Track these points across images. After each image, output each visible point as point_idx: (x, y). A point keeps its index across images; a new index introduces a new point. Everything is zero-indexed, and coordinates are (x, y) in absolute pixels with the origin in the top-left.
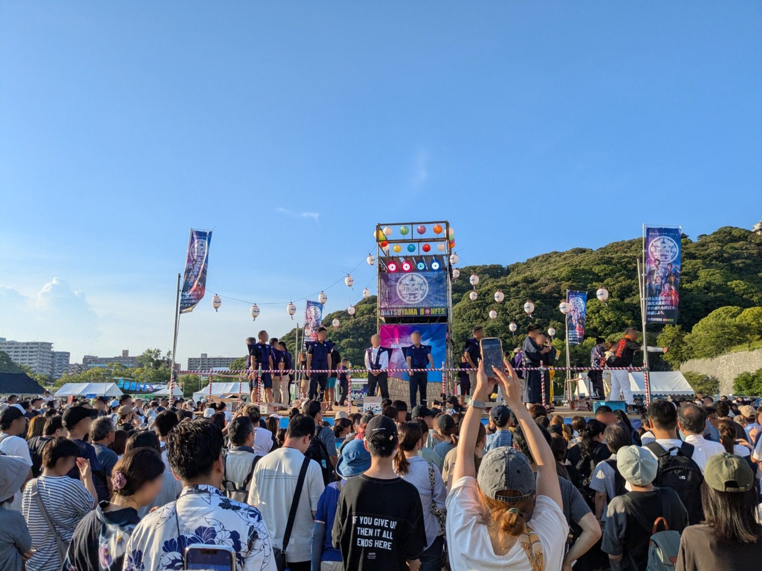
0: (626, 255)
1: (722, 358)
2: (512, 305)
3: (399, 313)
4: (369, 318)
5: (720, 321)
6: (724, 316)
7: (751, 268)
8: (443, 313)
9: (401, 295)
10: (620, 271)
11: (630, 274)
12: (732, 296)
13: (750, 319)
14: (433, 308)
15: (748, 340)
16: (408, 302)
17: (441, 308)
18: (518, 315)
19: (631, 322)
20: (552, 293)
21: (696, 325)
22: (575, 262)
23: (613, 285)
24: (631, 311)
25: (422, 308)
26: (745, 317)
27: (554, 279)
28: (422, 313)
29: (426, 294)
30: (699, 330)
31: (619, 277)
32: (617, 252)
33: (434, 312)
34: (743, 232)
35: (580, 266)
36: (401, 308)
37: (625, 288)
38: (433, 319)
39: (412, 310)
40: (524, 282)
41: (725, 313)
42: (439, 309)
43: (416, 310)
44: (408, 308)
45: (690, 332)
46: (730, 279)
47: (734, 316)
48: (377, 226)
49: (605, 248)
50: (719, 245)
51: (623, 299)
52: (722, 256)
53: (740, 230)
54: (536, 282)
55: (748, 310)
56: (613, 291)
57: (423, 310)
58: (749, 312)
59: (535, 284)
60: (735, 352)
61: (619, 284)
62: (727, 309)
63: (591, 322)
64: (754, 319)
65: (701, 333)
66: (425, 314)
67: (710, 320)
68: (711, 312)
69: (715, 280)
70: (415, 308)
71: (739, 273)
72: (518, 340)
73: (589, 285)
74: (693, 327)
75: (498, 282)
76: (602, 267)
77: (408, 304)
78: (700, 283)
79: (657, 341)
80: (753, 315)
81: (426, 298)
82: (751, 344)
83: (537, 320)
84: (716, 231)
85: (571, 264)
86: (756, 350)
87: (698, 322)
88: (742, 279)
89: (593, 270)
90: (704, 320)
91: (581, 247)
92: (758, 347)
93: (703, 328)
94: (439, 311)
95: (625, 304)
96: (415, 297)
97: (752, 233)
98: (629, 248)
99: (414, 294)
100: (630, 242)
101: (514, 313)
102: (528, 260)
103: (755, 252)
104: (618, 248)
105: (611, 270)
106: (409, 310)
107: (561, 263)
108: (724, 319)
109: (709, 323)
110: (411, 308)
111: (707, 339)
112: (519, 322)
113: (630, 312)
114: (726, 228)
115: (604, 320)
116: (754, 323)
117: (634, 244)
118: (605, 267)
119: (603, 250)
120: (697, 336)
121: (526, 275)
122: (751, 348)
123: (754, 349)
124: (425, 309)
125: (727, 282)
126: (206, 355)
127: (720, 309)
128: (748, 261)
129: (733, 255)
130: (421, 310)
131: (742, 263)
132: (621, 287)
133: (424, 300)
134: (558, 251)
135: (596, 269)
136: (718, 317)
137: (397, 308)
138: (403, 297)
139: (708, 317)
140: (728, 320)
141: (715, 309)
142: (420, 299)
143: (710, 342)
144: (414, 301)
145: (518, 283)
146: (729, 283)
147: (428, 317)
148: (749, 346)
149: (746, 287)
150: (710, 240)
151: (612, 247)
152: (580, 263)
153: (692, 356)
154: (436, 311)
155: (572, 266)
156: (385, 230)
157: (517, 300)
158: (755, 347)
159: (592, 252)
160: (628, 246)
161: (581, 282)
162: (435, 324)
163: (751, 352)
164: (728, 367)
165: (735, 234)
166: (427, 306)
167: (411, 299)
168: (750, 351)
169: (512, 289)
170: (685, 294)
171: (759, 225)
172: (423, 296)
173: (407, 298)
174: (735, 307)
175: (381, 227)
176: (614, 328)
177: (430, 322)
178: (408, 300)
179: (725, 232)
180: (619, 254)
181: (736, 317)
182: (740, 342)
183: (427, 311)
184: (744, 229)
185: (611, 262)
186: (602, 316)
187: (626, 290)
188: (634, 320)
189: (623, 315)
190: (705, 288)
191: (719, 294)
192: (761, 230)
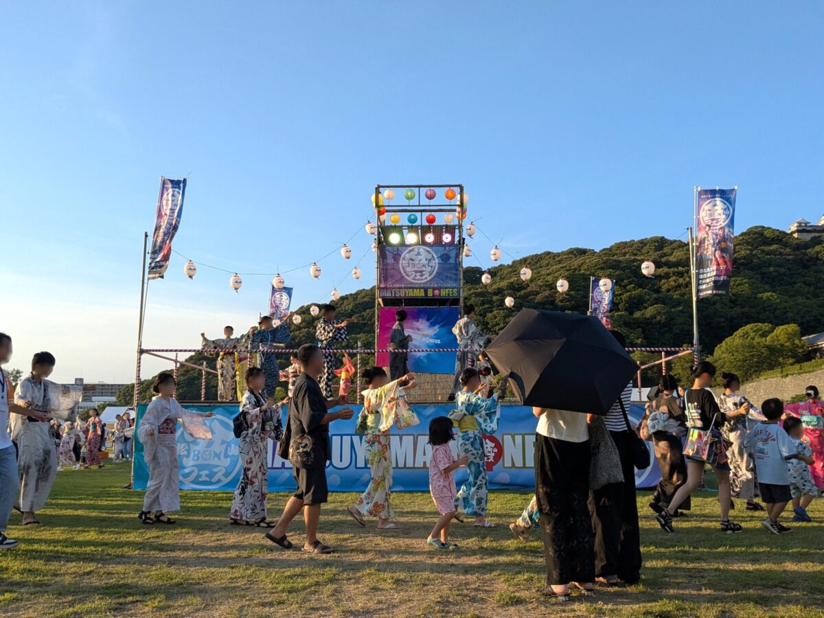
0: (636, 257)
1: (748, 386)
2: (495, 317)
3: (402, 294)
4: (308, 333)
5: (747, 341)
6: (752, 335)
7: (785, 278)
8: (456, 295)
9: (405, 272)
10: (629, 278)
11: (640, 282)
12: (762, 311)
13: (783, 338)
14: (442, 288)
15: (780, 364)
16: (413, 281)
17: (453, 288)
19: (641, 342)
21: (718, 346)
22: (574, 265)
23: (621, 294)
24: (641, 327)
25: (430, 288)
26: (777, 336)
27: (547, 286)
28: (430, 294)
29: (435, 272)
30: (723, 352)
31: (627, 285)
32: (625, 254)
33: (444, 293)
34: (777, 233)
35: (580, 270)
36: (405, 288)
37: (635, 298)
38: (443, 301)
39: (418, 290)
40: (511, 289)
41: (754, 331)
42: (451, 290)
43: (422, 290)
44: (413, 288)
45: (712, 355)
46: (761, 290)
47: (764, 335)
48: (376, 188)
49: (610, 249)
50: (748, 249)
51: (631, 313)
52: (752, 262)
53: (773, 230)
54: (525, 288)
55: (781, 327)
56: (619, 303)
57: (431, 290)
58: (782, 330)
59: (523, 292)
60: (765, 379)
61: (628, 294)
62: (756, 326)
64: (789, 339)
65: (724, 355)
66: (433, 295)
67: (735, 340)
68: (737, 330)
69: (742, 291)
70: (422, 288)
71: (770, 284)
74: (716, 348)
75: (477, 289)
77: (413, 284)
79: (673, 365)
80: (786, 334)
81: (435, 276)
82: (784, 369)
84: (745, 231)
85: (568, 268)
86: (790, 377)
87: (721, 342)
88: (774, 292)
90: (728, 340)
91: (580, 247)
92: (792, 372)
93: (727, 349)
94: (451, 293)
95: (634, 319)
96: (422, 275)
97: (787, 234)
99: (421, 272)
102: (514, 262)
103: (791, 257)
104: (626, 250)
106: (415, 290)
107: (555, 267)
108: (753, 339)
109: (735, 343)
110: (416, 288)
111: (732, 362)
113: (640, 329)
114: (756, 227)
116: (787, 344)
117: (646, 245)
118: (611, 272)
119: (608, 252)
120: (720, 359)
121: (512, 280)
122: (784, 374)
123: (787, 375)
124: (434, 289)
125: (756, 294)
126: (81, 380)
127: (747, 326)
128: (782, 270)
129: (765, 262)
130: (429, 290)
131: (775, 271)
132: (630, 297)
133: (433, 278)
134: (551, 251)
136: (745, 337)
137: (400, 288)
138: (407, 275)
139: (733, 336)
140: (757, 340)
141: (742, 327)
142: (427, 277)
143: (735, 366)
144: (420, 280)
145: (503, 290)
146: (760, 295)
147: (437, 299)
148: (782, 372)
149: (778, 300)
150: (738, 242)
151: (619, 248)
152: (580, 267)
154: (447, 292)
155: (570, 270)
156: (386, 193)
157: (501, 312)
158: (789, 372)
159: (593, 252)
160: (639, 247)
161: (580, 290)
162: (446, 308)
163: (784, 379)
164: (756, 397)
165: (768, 235)
166: (436, 286)
167: (416, 278)
168: (782, 377)
169: (495, 298)
170: (707, 308)
171: (796, 224)
172: (431, 274)
173: (412, 277)
174: (766, 324)
175: (381, 189)
177: (440, 305)
178: (413, 279)
179: (755, 233)
180: (627, 256)
181: (766, 336)
182: (771, 367)
183: (437, 292)
184: (778, 230)
185: (618, 266)
188: (644, 339)
189: (631, 333)
190: (731, 301)
191: (746, 309)
192: (798, 231)
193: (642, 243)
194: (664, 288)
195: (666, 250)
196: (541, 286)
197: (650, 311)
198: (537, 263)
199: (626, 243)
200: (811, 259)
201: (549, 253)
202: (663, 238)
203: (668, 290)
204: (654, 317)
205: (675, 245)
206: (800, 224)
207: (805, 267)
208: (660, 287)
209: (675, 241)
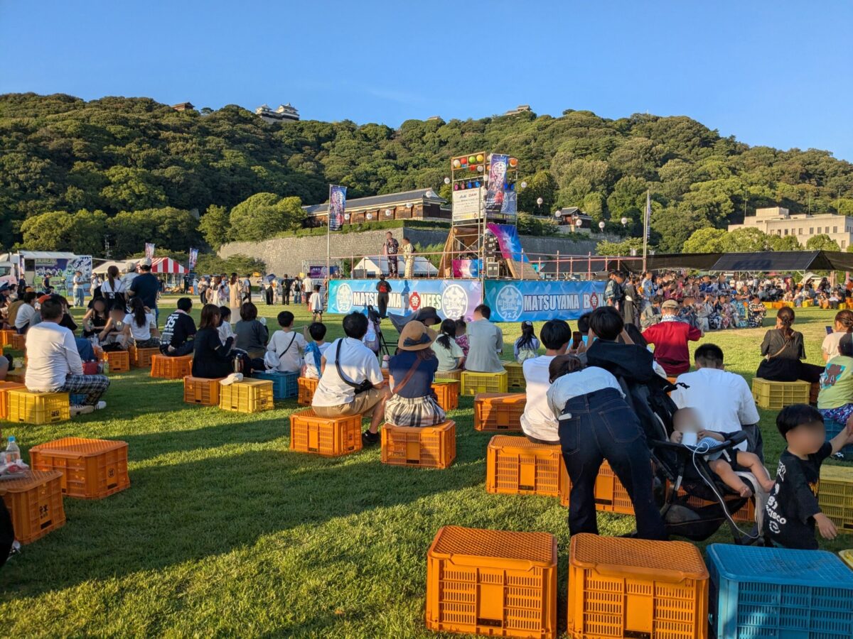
1: (268, 243)
2: (13, 160)
6: (264, 201)
7: (260, 154)
10: (140, 136)
11: (152, 142)
12: (261, 181)
13: (290, 207)
15: (292, 227)
18: (23, 175)
19: (164, 198)
20: (60, 151)
21: (234, 207)
23: (138, 152)
24: (162, 185)
26: (285, 205)
27: (59, 133)
30: (240, 214)
31: (141, 143)
32: (117, 110)
34: (249, 114)
35: (89, 122)
37: (152, 157)
40: (16, 130)
41: (263, 198)
46: (251, 163)
47: (274, 203)
49: (101, 102)
50: (229, 124)
51: (150, 171)
52: (234, 136)
53: (246, 111)
54: (33, 132)
55: (285, 198)
56: (138, 159)
59: (32, 136)
60: (282, 238)
61: (146, 152)
62: (265, 195)
63: (119, 193)
64: (294, 208)
69: (239, 162)
71: (256, 158)
72: (26, 206)
73: (105, 147)
74: (233, 210)
76: (119, 128)
78: (226, 163)
80: (292, 204)
82: (297, 231)
83: (49, 183)
88: (261, 165)
89: (107, 129)
92: (305, 234)
93: (243, 211)
95: (154, 177)
97: (256, 116)
98: (131, 107)
100: (131, 100)
101: (16, 171)
103: (262, 137)
104: (119, 105)
105: (130, 134)
108: (265, 205)
112: (25, 183)
114: (233, 106)
115: (134, 192)
116: (294, 212)
117: (136, 104)
118: (122, 129)
122: (299, 235)
123: (302, 236)
125: (250, 166)
128: (257, 146)
129: (244, 138)
131: (252, 147)
132: (147, 155)
135: (112, 129)
136: (258, 203)
140: (269, 206)
141: (253, 194)
146: (252, 168)
149: (267, 173)
153: (236, 238)
157: (19, 155)
158: (303, 234)
160: (129, 104)
161: (94, 142)
163: (299, 239)
164: (275, 251)
165: (242, 115)
168: (297, 237)
171: (261, 109)
174: (271, 194)
176: (146, 203)
179: (232, 111)
180: (120, 112)
181: (276, 204)
182: (285, 229)
186: (130, 187)
187: (152, 160)
188: (166, 195)
189: (155, 189)
190: (232, 170)
191: (243, 178)
192: (263, 115)
193: (132, 101)
194: (173, 150)
195: (157, 112)
196: (51, 132)
197: (170, 171)
198: (21, 103)
199: (116, 99)
200: (276, 141)
201: (34, 95)
202: (152, 100)
203: (177, 153)
204: (174, 177)
205: (165, 109)
206: (264, 109)
207: (273, 146)
208: (169, 149)
209: (164, 105)
